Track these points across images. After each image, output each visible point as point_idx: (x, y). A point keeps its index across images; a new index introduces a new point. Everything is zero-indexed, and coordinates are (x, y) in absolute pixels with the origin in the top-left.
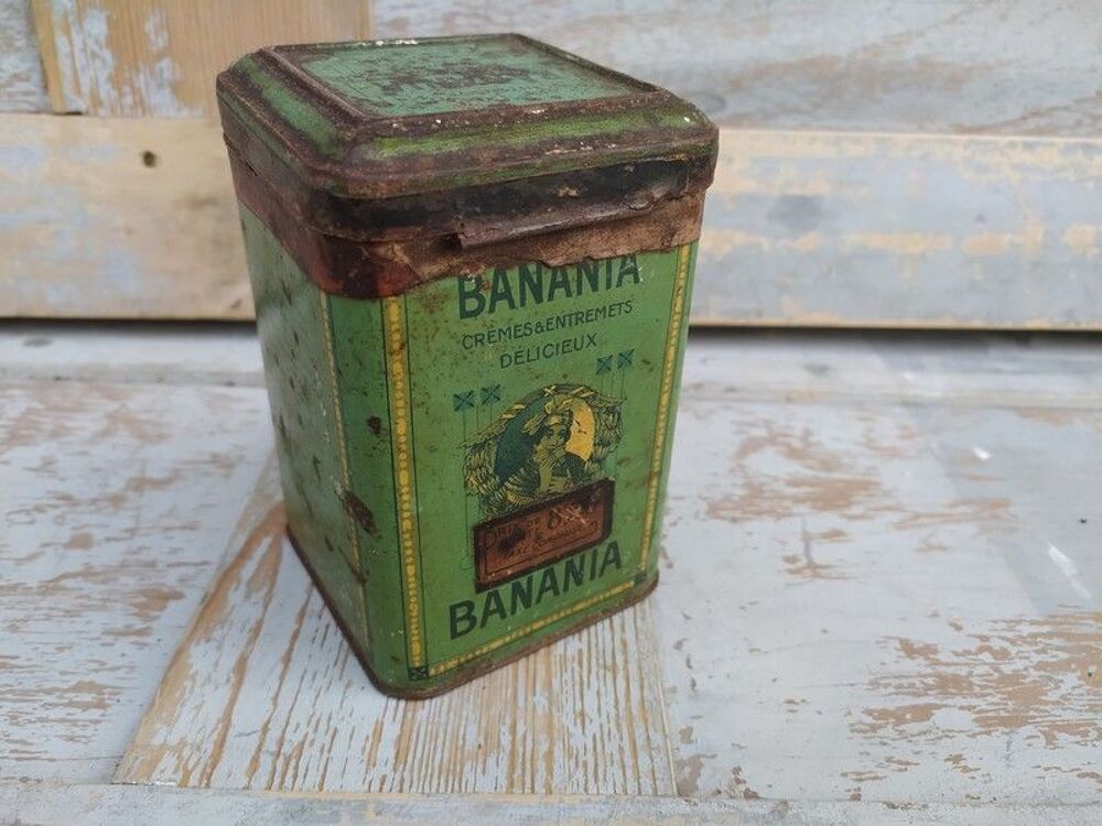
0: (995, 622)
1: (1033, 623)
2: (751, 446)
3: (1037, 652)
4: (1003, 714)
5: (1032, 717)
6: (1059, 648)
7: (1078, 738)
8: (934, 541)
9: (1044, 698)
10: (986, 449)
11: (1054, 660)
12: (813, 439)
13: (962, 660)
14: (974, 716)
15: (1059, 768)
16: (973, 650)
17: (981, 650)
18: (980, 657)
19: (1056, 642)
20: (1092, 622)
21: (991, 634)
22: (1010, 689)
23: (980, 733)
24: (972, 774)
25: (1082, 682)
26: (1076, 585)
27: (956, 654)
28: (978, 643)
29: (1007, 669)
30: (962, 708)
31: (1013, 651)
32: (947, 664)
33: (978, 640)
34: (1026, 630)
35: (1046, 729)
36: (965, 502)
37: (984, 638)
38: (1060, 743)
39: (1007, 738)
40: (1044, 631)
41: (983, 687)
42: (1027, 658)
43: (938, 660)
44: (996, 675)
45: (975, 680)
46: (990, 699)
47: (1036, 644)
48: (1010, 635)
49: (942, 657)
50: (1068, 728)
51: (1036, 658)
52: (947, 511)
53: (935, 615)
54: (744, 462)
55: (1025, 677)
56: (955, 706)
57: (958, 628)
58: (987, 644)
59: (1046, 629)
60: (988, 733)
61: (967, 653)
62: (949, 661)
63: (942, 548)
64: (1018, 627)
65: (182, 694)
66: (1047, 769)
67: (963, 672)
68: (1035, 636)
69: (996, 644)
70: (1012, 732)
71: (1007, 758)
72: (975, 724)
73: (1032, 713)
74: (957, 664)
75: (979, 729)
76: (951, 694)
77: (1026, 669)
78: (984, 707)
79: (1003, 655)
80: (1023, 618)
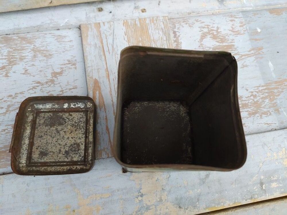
0: (255, 87)
1: (262, 86)
2: (204, 36)
3: (262, 94)
4: (253, 111)
5: (259, 111)
6: (266, 93)
7: (266, 116)
8: (245, 64)
9: (261, 106)
10: (260, 28)
11: (265, 96)
12: (219, 30)
13: (247, 99)
14: (248, 113)
15: (261, 123)
16: (250, 96)
17: (251, 96)
18: (251, 98)
19: (266, 91)
20: (274, 84)
21: (253, 91)
22: (255, 105)
23: (249, 117)
24: (247, 127)
25: (269, 101)
26: (273, 74)
27: (246, 97)
28: (251, 94)
29: (255, 100)
30: (246, 111)
31: (257, 95)
32: (244, 101)
33: (250, 93)
34: (261, 88)
35: (261, 114)
36: (253, 49)
37: (252, 92)
38: (263, 117)
39: (253, 118)
40: (264, 88)
41: (250, 105)
42: (260, 96)
43: (242, 100)
44: (253, 102)
45: (249, 104)
46: (251, 108)
47: (262, 92)
48: (257, 90)
49: (243, 99)
50: (265, 113)
51: (262, 96)
52: (249, 53)
53: (243, 87)
54: (202, 43)
55: (259, 101)
56: (244, 111)
57: (247, 90)
58: (252, 94)
59: (265, 88)
60: (250, 117)
61: (249, 97)
62: (245, 100)
63: (246, 66)
64: (259, 88)
65: (99, 138)
66: (259, 124)
67: (247, 102)
68: (262, 90)
69: (254, 93)
70: (255, 116)
71: (253, 122)
72: (248, 115)
73: (259, 110)
74: (246, 100)
75: (249, 116)
76: (244, 108)
77: (259, 99)
78: (250, 110)
79: (255, 96)
80: (261, 85)
